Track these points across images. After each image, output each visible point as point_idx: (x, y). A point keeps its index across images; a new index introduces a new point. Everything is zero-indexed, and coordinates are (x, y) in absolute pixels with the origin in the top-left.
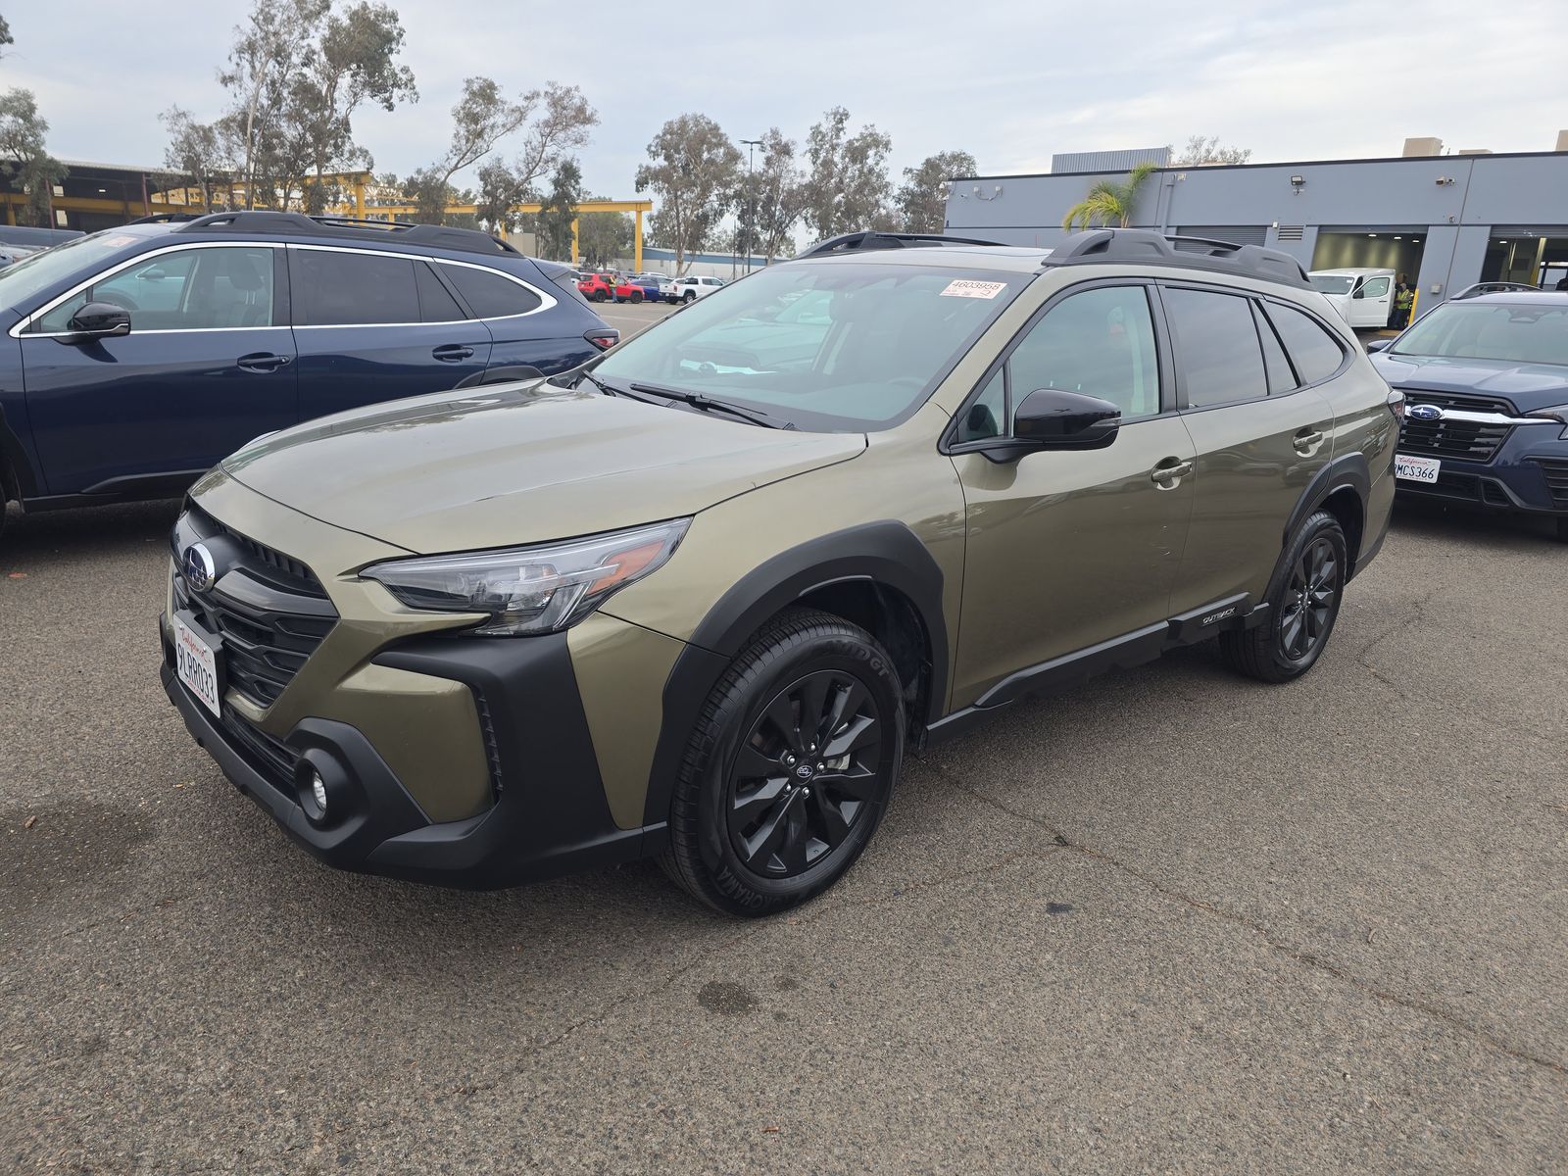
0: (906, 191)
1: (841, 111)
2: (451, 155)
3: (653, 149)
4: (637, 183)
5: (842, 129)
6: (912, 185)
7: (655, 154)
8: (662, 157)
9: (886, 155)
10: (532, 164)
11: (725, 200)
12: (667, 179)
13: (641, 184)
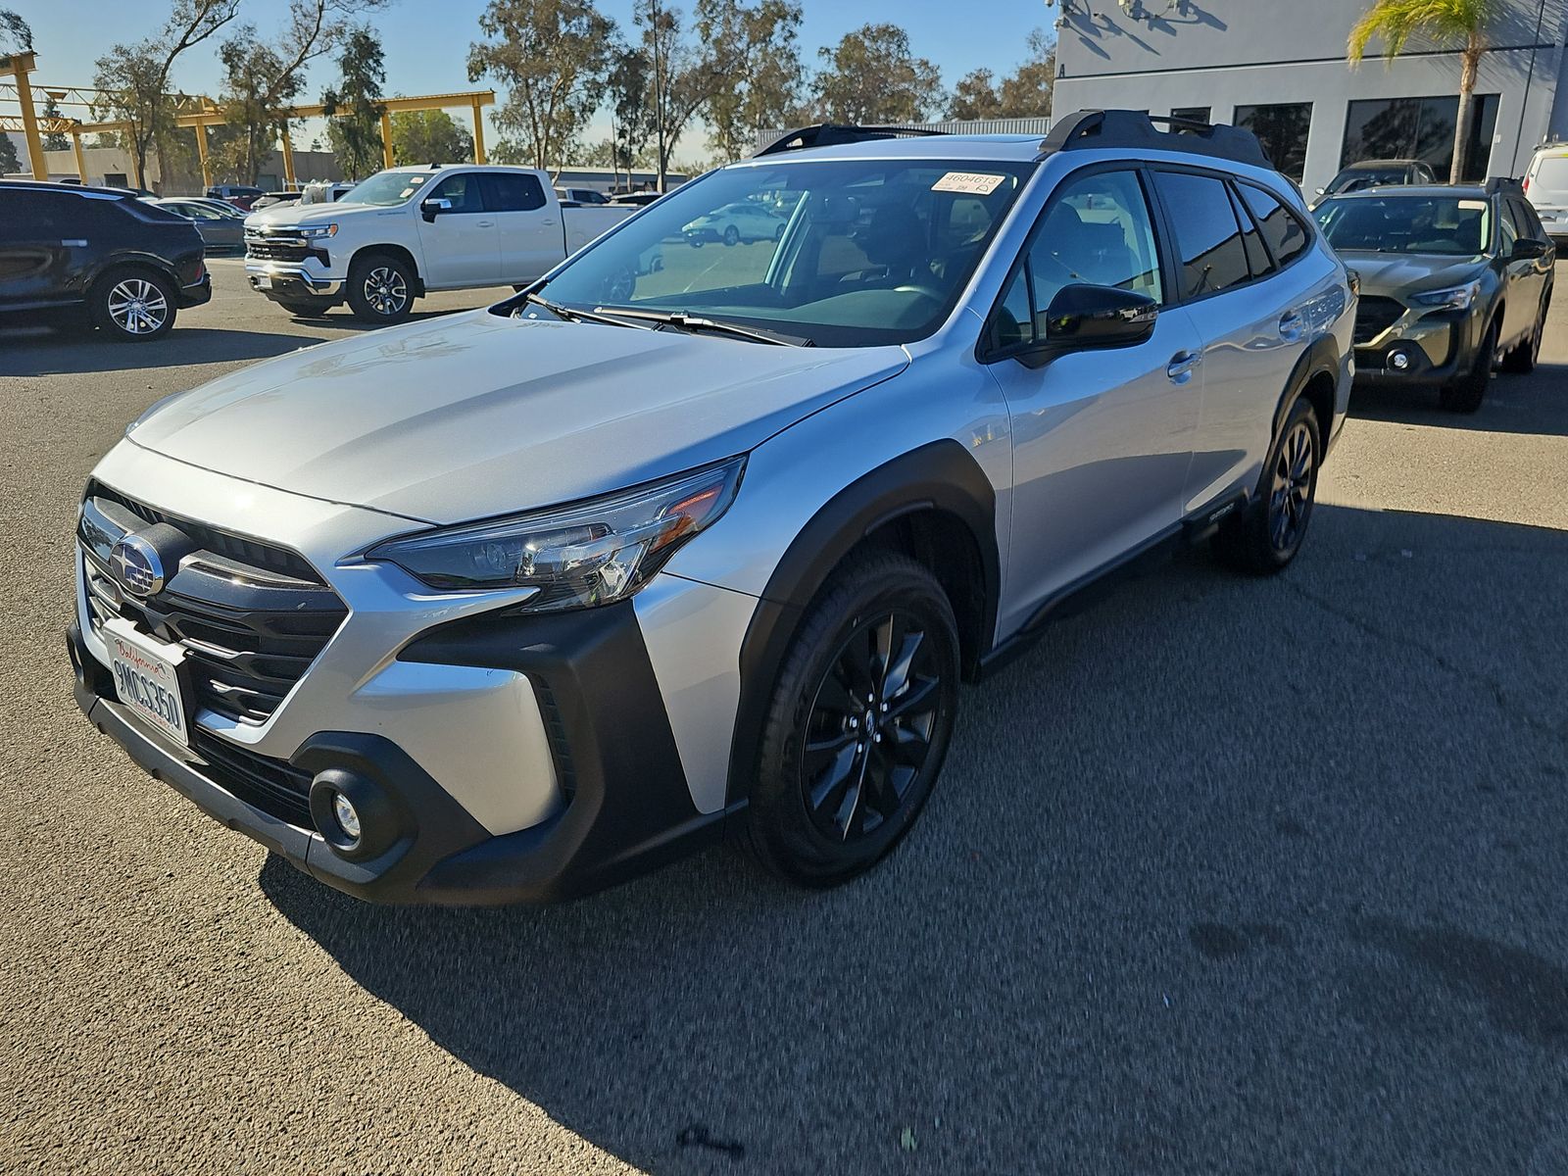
0: (824, 77)
2: (173, 26)
3: (487, 21)
4: (471, 69)
6: (831, 69)
7: (491, 29)
8: (501, 32)
9: (796, 29)
10: (306, 39)
11: (597, 91)
12: (513, 65)
13: (476, 70)
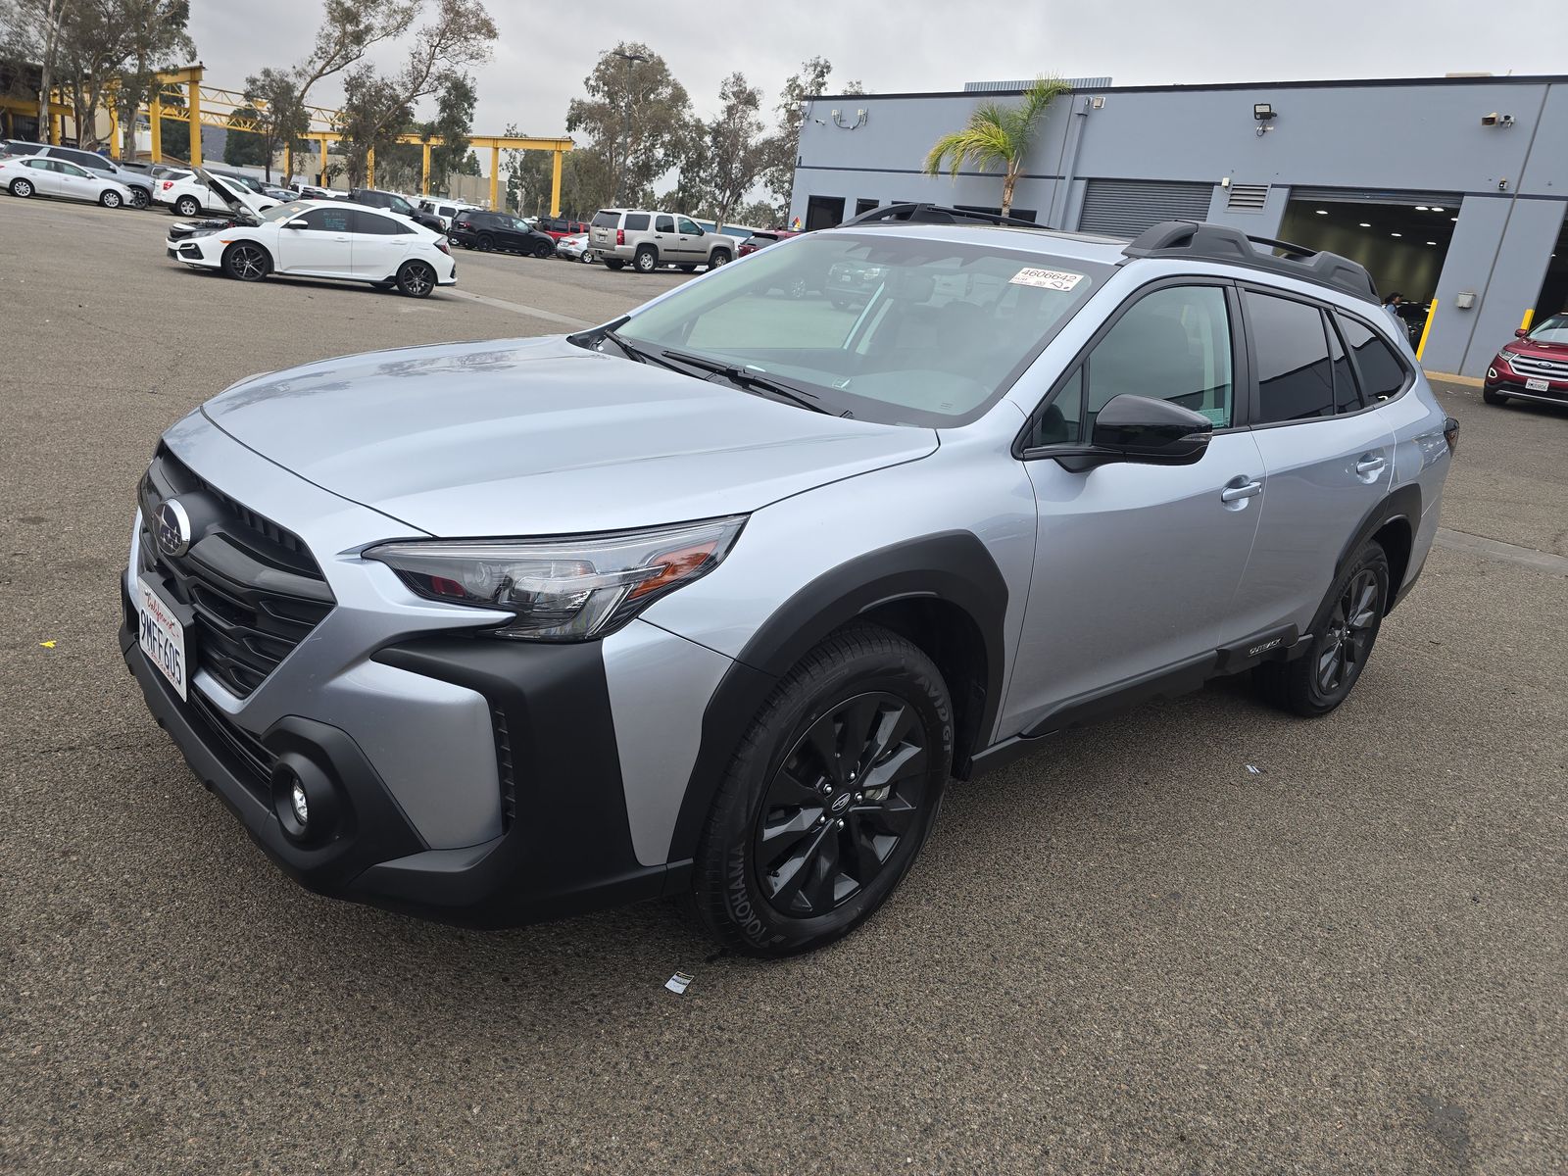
1: (822, 62)
2: (314, 59)
3: (592, 82)
4: (570, 120)
5: (824, 84)
7: (594, 90)
8: (603, 93)
10: (417, 78)
11: (671, 150)
13: (573, 122)
